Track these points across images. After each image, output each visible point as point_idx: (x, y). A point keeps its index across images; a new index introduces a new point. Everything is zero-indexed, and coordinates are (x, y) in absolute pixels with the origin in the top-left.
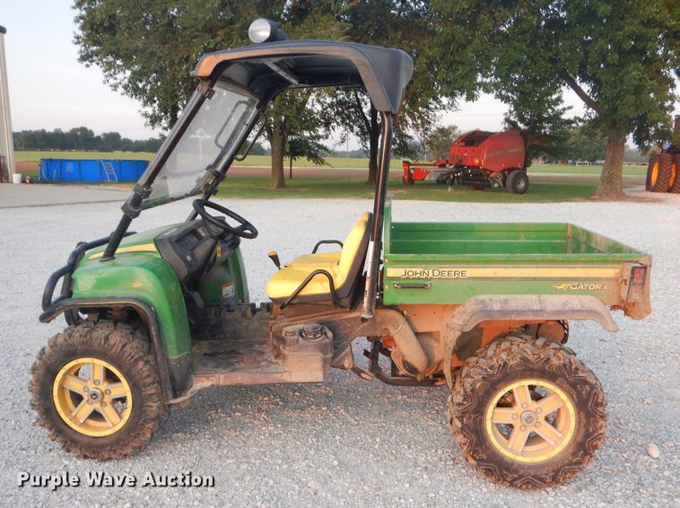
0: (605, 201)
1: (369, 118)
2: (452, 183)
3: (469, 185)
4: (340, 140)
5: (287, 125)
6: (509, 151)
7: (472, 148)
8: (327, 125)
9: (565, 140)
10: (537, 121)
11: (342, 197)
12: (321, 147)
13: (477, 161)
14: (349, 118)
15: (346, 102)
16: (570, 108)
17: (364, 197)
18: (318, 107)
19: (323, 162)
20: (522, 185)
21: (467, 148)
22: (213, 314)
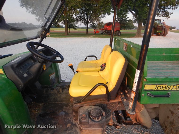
0: (138, 37)
1: (86, 20)
2: (105, 34)
3: (108, 34)
4: (80, 24)
5: (69, 21)
6: (117, 27)
7: (109, 26)
8: (77, 21)
9: (127, 24)
10: (122, 20)
11: (81, 37)
12: (76, 26)
13: (110, 29)
14: (82, 19)
15: (81, 16)
16: (129, 17)
17: (86, 37)
18: (75, 17)
19: (76, 29)
20: (120, 34)
21: (108, 26)
22: (45, 91)
